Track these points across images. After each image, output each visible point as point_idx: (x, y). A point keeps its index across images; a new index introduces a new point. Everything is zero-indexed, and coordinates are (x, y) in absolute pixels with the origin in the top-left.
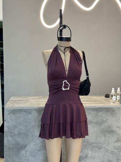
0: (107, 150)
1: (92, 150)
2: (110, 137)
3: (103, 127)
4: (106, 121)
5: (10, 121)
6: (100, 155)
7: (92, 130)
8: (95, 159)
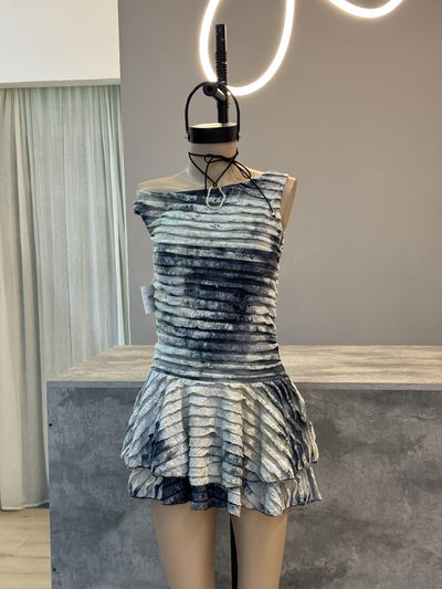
0: (423, 555)
1: (362, 549)
2: (436, 504)
3: (404, 464)
4: (418, 441)
5: (66, 427)
6: (395, 572)
7: (362, 476)
8: (377, 583)
